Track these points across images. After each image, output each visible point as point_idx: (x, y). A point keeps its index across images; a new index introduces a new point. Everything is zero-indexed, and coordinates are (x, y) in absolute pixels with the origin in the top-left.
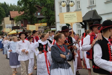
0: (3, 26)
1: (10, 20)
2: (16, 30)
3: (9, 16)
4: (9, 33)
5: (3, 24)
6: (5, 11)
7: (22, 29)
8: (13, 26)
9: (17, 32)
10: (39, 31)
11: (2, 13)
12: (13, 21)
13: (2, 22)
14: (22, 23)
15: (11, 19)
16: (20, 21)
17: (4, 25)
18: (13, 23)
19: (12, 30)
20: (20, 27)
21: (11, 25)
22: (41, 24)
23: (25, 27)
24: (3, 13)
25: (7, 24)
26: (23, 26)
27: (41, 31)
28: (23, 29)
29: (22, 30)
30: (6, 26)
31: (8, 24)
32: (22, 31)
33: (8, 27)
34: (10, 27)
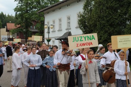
1: (6, 31)
3: (6, 27)
12: (9, 32)
18: (9, 34)
21: (6, 37)
30: (2, 37)
31: (4, 35)
33: (4, 38)
34: (5, 38)
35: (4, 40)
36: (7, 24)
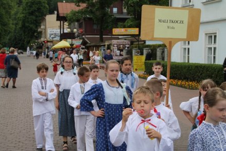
0: (43, 32)
1: (57, 20)
2: (69, 40)
3: (56, 12)
4: (54, 46)
5: (42, 27)
6: (49, 4)
7: (80, 39)
8: (62, 33)
9: (72, 45)
10: (120, 45)
11: (42, 6)
12: (62, 22)
13: (42, 24)
14: (80, 26)
15: (59, 18)
16: (76, 23)
17: (45, 29)
18: (62, 27)
19: (61, 40)
20: (76, 34)
21: (58, 31)
22: (126, 31)
23: (87, 36)
24: (45, 7)
25: (50, 27)
26: (82, 32)
27: (123, 45)
28: (83, 39)
29: (81, 41)
30: (49, 32)
31: (53, 28)
32: (80, 43)
33: (52, 35)
34: (55, 34)
35: (53, 38)
36: (59, 4)
